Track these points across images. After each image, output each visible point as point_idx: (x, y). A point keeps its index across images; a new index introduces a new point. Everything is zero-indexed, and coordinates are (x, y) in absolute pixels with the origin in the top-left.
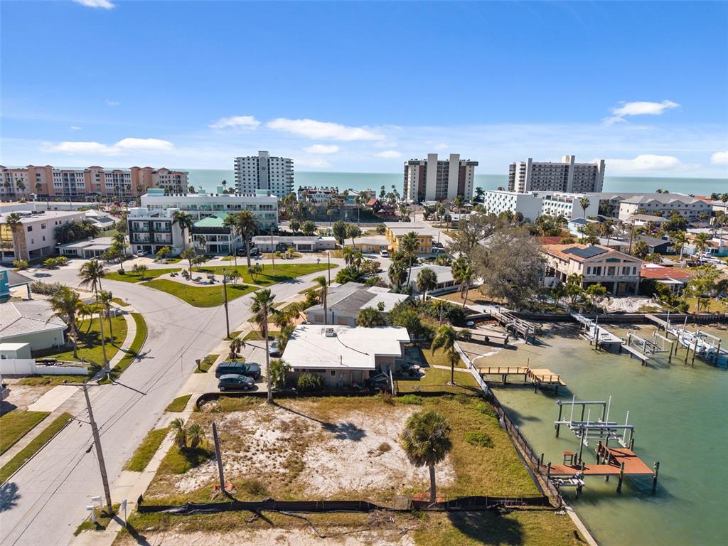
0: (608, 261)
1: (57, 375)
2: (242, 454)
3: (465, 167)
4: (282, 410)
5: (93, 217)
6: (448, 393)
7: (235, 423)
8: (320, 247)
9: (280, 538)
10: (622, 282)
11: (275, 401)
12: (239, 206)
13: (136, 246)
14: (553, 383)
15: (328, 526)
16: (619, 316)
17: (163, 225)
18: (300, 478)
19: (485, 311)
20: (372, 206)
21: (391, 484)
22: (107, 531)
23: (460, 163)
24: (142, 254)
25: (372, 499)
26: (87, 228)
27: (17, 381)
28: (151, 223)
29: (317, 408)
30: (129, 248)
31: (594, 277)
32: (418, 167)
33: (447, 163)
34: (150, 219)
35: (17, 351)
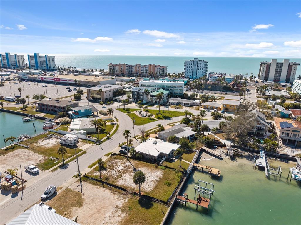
0: (293, 131)
1: (89, 140)
2: (111, 170)
3: (292, 66)
4: (129, 162)
5: (127, 87)
6: (174, 169)
7: (116, 162)
8: (193, 104)
9: (104, 190)
10: (299, 141)
11: (129, 159)
12: (170, 86)
13: (134, 99)
14: (215, 174)
15: (114, 191)
16: (283, 156)
17: (141, 93)
18: (118, 179)
19: (224, 143)
20: (232, 85)
21: (135, 187)
22: (77, 178)
23: (289, 64)
24: (134, 102)
25: (128, 189)
26: (122, 92)
27: (81, 140)
28: (138, 92)
29: (137, 164)
30: (131, 100)
31: (285, 137)
32: (266, 65)
33: (282, 64)
34: (138, 91)
35: (83, 133)
